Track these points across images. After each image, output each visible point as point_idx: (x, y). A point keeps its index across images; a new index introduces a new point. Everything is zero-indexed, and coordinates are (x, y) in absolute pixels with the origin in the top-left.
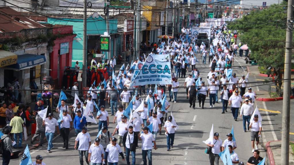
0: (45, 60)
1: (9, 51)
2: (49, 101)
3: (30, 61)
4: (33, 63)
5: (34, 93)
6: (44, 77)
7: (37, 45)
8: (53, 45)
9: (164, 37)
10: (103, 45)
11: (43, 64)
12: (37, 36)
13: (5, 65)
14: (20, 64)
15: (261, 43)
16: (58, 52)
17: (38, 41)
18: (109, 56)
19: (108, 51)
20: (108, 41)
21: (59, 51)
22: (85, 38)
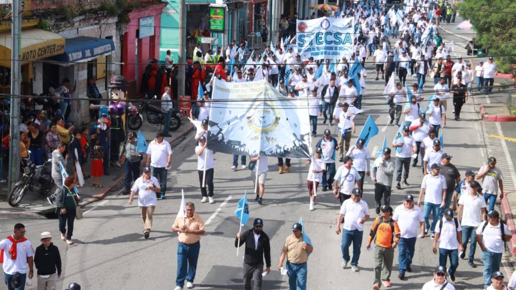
0: (113, 48)
1: (50, 30)
2: (120, 119)
3: (87, 49)
4: (92, 52)
5: (95, 104)
6: (112, 77)
7: (98, 20)
8: (128, 21)
9: (323, 8)
10: (214, 22)
11: (109, 55)
12: (98, 6)
13: (44, 56)
14: (70, 55)
15: (495, 18)
16: (135, 34)
17: (100, 13)
18: (224, 41)
19: (223, 31)
20: (223, 14)
21: (138, 32)
22: (183, 8)
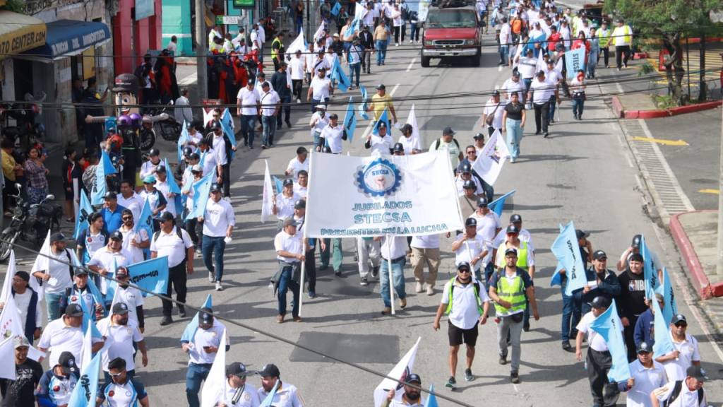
0: (108, 35)
1: (22, 13)
3: (74, 38)
4: (81, 41)
13: (20, 50)
14: (53, 47)
16: (130, 14)
21: (133, 10)
